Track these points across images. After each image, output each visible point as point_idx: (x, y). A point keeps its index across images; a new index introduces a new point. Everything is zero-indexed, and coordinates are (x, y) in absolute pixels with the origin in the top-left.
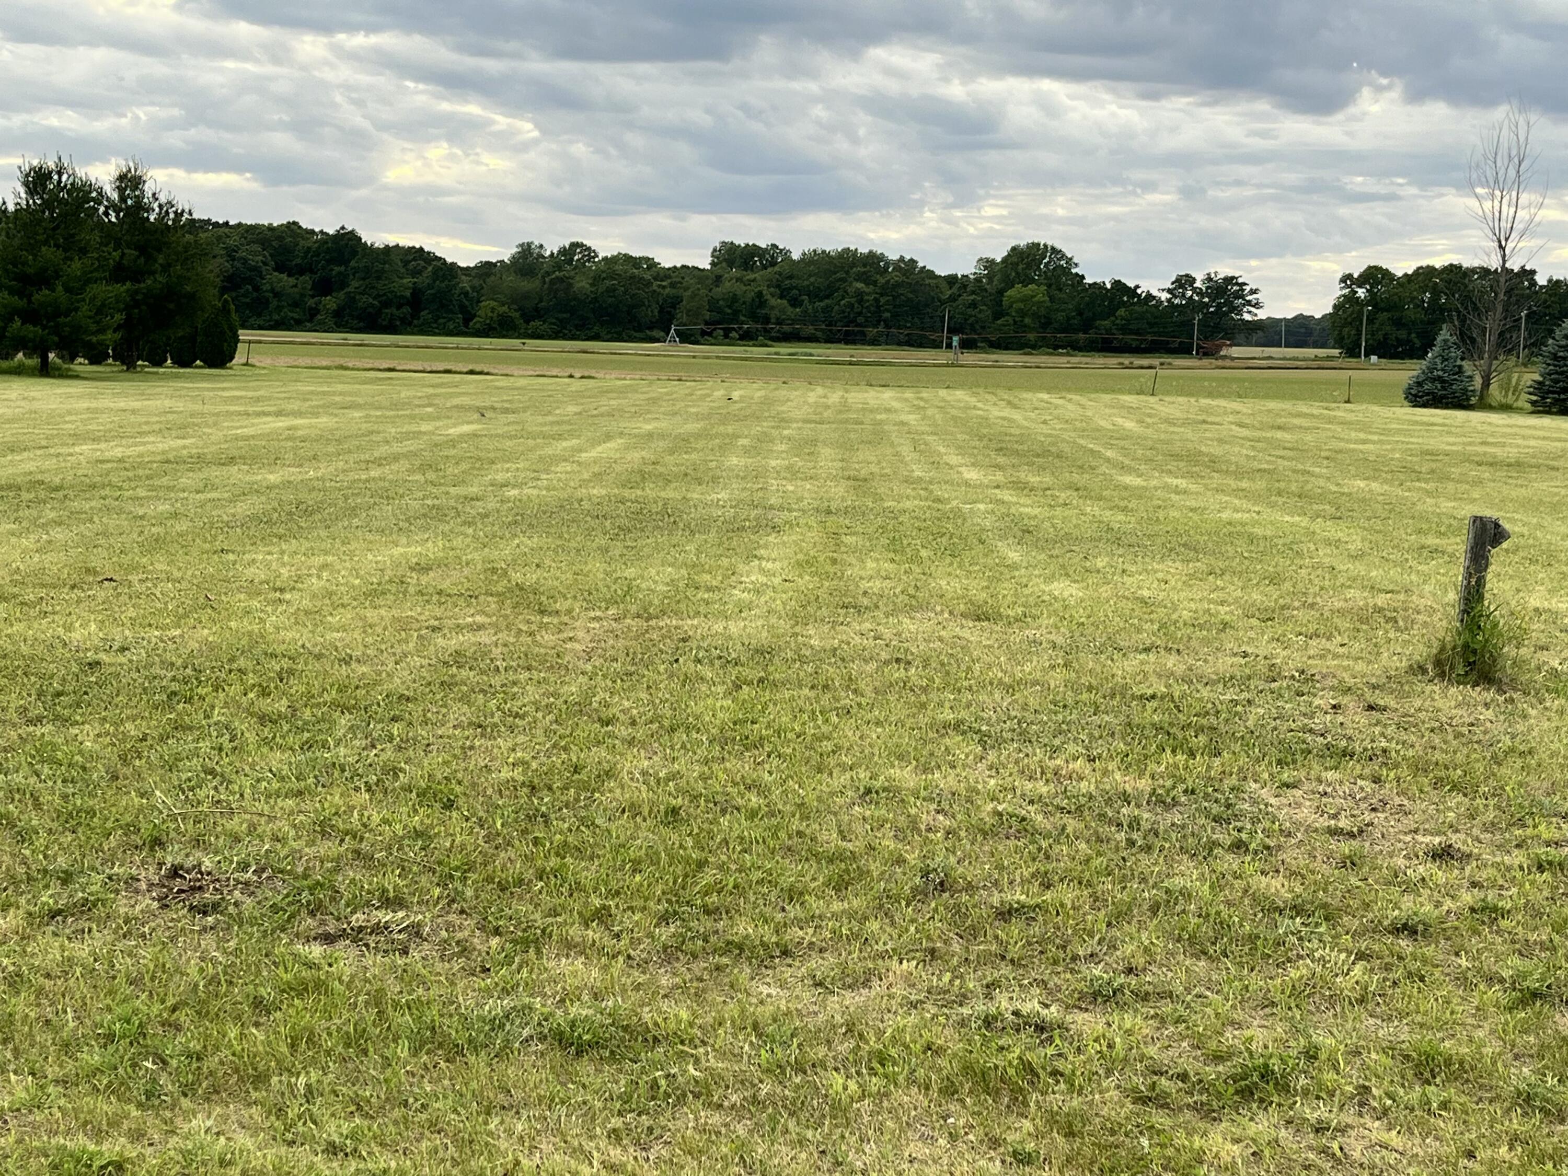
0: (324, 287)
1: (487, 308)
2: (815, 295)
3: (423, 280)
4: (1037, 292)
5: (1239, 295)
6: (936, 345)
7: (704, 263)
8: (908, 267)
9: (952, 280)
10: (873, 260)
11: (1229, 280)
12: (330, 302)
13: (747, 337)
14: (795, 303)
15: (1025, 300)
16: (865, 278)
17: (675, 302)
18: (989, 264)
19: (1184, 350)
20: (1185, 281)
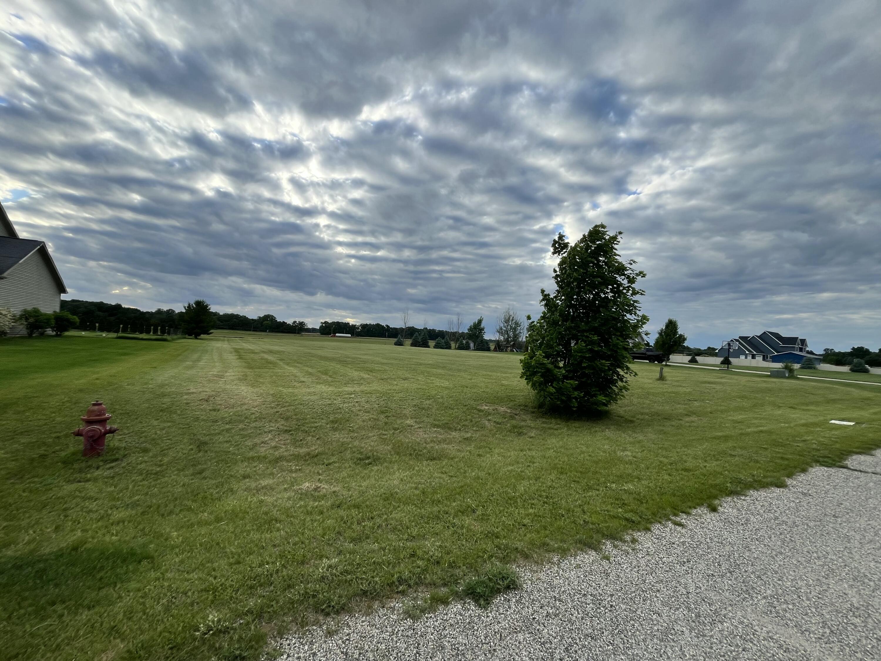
4: (269, 322)
5: (304, 324)
9: (253, 320)
11: (303, 322)
15: (267, 324)
18: (260, 317)
19: (295, 333)
20: (295, 322)
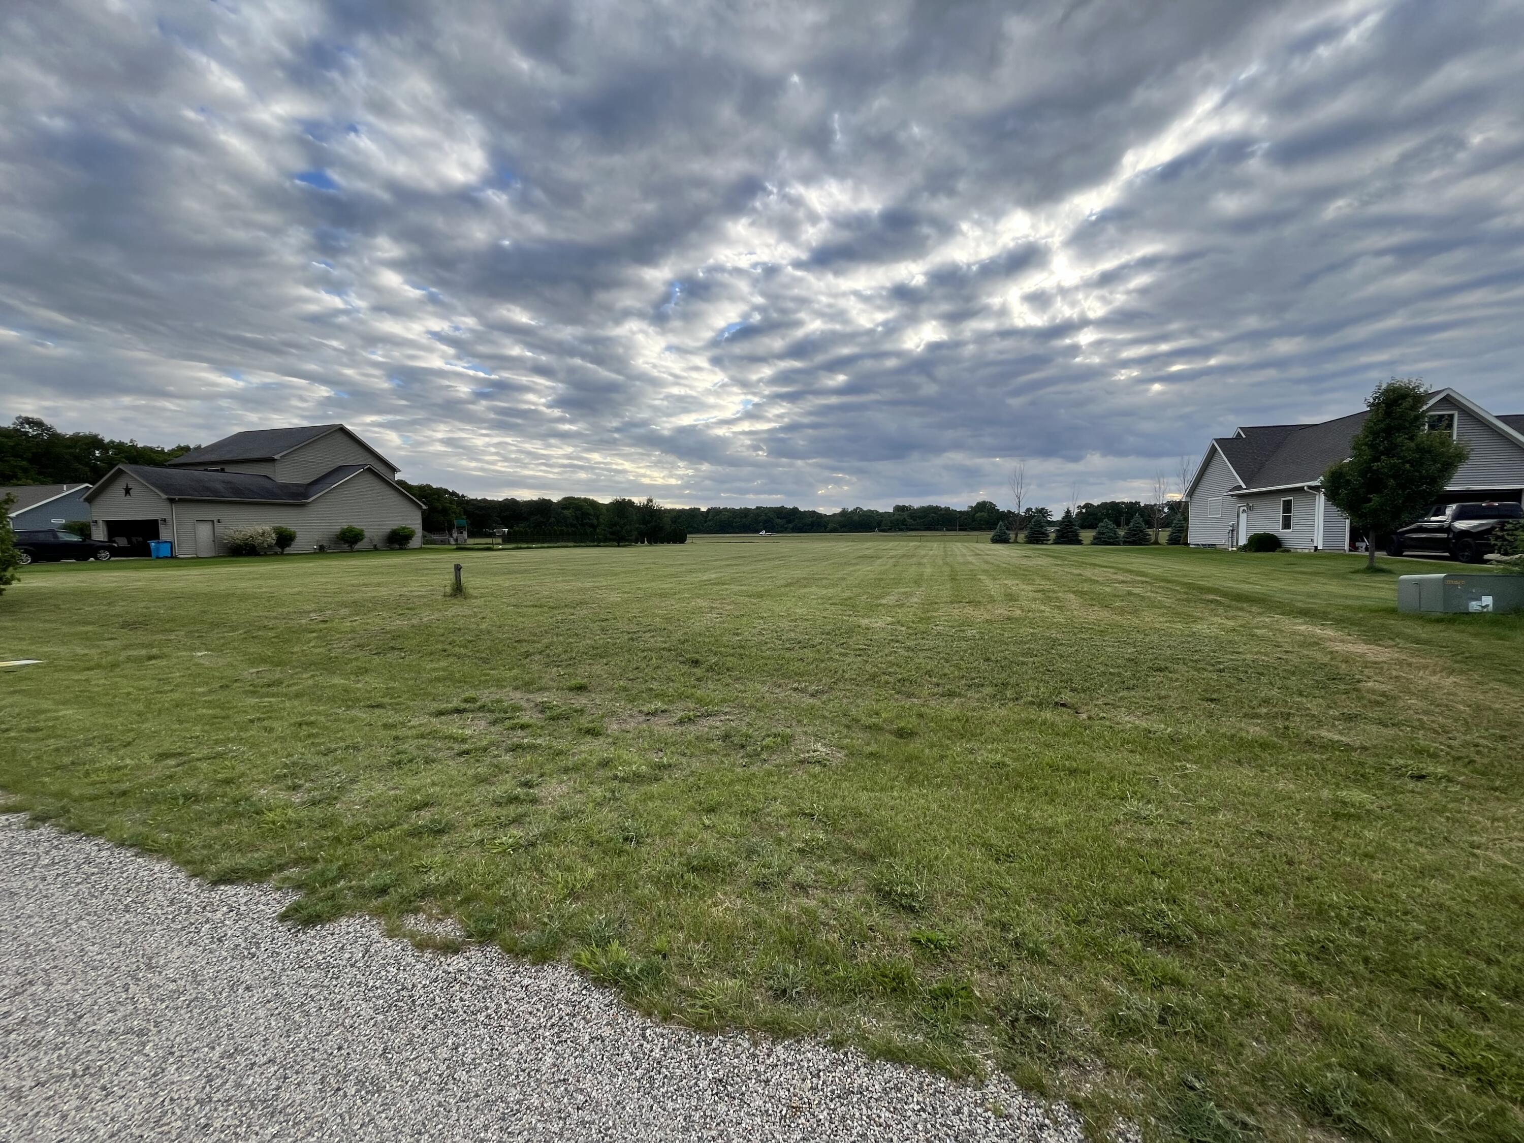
0: (789, 522)
1: (830, 526)
2: (920, 518)
3: (815, 519)
4: (985, 514)
6: (955, 530)
7: (891, 511)
8: (947, 509)
10: (937, 508)
12: (791, 526)
13: (901, 530)
14: (915, 520)
16: (935, 513)
17: (881, 521)
18: (971, 507)
20: (1030, 509)
